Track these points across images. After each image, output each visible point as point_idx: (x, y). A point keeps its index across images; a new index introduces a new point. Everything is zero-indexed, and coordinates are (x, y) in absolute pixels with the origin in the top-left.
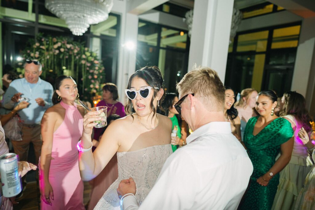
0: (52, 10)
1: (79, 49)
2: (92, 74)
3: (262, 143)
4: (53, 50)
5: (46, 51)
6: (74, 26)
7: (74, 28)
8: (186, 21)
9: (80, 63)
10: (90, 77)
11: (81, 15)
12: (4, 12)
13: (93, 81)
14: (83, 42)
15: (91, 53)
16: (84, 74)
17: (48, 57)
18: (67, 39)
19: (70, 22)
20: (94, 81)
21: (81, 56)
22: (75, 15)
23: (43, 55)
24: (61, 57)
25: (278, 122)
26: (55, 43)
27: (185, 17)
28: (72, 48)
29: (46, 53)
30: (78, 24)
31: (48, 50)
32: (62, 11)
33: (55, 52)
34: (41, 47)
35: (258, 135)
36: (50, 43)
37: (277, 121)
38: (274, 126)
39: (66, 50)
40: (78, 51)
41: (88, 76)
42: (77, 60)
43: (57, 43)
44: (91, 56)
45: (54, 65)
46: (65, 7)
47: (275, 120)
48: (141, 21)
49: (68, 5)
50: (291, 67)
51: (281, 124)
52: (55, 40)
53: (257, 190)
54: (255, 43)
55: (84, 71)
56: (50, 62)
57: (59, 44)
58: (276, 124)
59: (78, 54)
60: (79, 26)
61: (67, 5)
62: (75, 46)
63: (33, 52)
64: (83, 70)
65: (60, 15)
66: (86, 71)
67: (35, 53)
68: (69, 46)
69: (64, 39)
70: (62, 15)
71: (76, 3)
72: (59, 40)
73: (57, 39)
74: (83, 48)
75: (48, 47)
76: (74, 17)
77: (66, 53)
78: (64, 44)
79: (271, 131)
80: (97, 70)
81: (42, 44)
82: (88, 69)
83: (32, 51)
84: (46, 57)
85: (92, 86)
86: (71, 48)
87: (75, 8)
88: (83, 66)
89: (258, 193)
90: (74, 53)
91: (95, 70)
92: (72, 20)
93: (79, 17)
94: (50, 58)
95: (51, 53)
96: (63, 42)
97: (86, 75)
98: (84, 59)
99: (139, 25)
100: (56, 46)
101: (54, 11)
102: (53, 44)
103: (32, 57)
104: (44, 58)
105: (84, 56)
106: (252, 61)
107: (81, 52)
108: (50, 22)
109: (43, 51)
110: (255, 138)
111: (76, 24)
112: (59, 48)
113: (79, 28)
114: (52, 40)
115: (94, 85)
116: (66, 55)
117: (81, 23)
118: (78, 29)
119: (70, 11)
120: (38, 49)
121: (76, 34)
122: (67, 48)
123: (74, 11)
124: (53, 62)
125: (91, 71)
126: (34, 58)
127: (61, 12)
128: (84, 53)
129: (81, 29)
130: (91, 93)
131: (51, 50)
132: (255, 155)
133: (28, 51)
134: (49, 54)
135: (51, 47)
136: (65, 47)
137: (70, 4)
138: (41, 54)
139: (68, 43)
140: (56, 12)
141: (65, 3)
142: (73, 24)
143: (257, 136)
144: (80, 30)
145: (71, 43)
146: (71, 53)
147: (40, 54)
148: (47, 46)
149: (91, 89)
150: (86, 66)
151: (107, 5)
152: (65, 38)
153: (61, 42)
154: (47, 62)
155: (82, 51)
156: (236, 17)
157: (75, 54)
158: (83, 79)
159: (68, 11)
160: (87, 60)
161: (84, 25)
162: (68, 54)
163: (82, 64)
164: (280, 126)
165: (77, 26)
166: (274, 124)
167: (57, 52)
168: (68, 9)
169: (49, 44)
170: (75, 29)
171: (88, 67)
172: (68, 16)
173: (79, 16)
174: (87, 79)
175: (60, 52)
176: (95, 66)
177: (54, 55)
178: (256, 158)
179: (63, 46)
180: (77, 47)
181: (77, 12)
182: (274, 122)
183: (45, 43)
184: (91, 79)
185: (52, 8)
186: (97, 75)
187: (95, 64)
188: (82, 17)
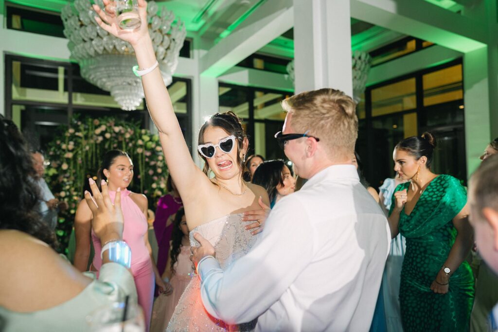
0: (91, 78)
1: (132, 132)
2: (154, 168)
3: (423, 224)
4: (95, 136)
5: (83, 139)
6: (123, 97)
7: (123, 100)
8: (288, 78)
9: (135, 153)
10: (151, 172)
11: (132, 81)
12: (25, 95)
13: (155, 178)
14: (139, 122)
15: (151, 137)
16: (142, 169)
17: (87, 148)
18: (114, 120)
19: (117, 92)
20: (158, 177)
21: (137, 141)
22: (124, 82)
23: (80, 146)
24: (106, 146)
25: (438, 184)
26: (97, 127)
27: (287, 73)
28: (123, 132)
29: (84, 142)
30: (129, 95)
31: (86, 137)
32: (105, 77)
33: (97, 139)
34: (77, 134)
35: (413, 213)
36: (90, 128)
37: (436, 182)
38: (432, 191)
39: (114, 135)
40: (132, 136)
41: (148, 171)
42: (130, 148)
43: (100, 126)
44: (151, 140)
45: (97, 159)
46: (108, 72)
47: (433, 182)
48: (221, 84)
49: (114, 68)
50: (460, 126)
51: (442, 185)
52: (97, 122)
53: (436, 307)
54: (400, 100)
55: (142, 164)
56: (90, 156)
57: (103, 128)
58: (436, 188)
59: (131, 139)
60: (131, 97)
61: (111, 68)
62: (126, 128)
63: (65, 143)
64: (140, 162)
65: (102, 84)
66: (144, 164)
67: (68, 144)
68: (117, 129)
69: (110, 120)
70: (105, 83)
71: (124, 64)
72: (103, 122)
73: (100, 121)
74: (138, 130)
75: (88, 133)
76: (122, 84)
77: (112, 139)
78: (110, 127)
79: (431, 200)
80: (161, 161)
81: (77, 129)
82: (147, 160)
83: (63, 141)
84: (85, 148)
85: (154, 186)
86: (120, 131)
87: (123, 72)
88: (140, 157)
89: (439, 309)
90: (125, 139)
91: (158, 160)
92: (120, 89)
93: (129, 84)
94: (90, 148)
95: (92, 141)
96: (108, 124)
97: (144, 171)
98: (141, 146)
99: (219, 91)
100: (98, 131)
101: (93, 79)
102: (94, 129)
103: (64, 150)
104: (81, 149)
105: (140, 142)
106: (400, 129)
107: (136, 136)
108: (91, 101)
109: (80, 140)
110: (410, 218)
111: (125, 95)
112: (103, 134)
113: (130, 99)
114: (92, 122)
115: (158, 184)
116: (114, 144)
117: (133, 92)
118: (128, 101)
119: (115, 76)
120: (73, 137)
121: (126, 109)
122: (114, 132)
123: (122, 75)
124: (94, 154)
125: (152, 163)
126: (66, 151)
127: (104, 80)
128: (141, 138)
129: (134, 101)
130: (155, 196)
131: (92, 137)
132: (420, 245)
133: (58, 142)
134: (88, 144)
135: (91, 133)
136: (112, 131)
137: (116, 66)
138: (77, 144)
139: (116, 125)
140: (97, 81)
141: (109, 66)
142: (121, 95)
143: (412, 215)
144: (132, 102)
145: (122, 125)
146: (120, 139)
147: (75, 145)
148: (85, 133)
149: (154, 190)
150: (144, 157)
151: (169, 64)
152: (112, 119)
153: (105, 125)
154: (87, 156)
155: (138, 135)
156: (362, 63)
157: (127, 140)
158: (140, 177)
159: (113, 76)
160: (145, 147)
161: (137, 95)
162: (116, 141)
163: (138, 154)
164: (441, 190)
165: (127, 97)
166: (433, 189)
167: (100, 139)
168: (113, 74)
169: (88, 129)
170: (125, 102)
171: (146, 157)
172: (114, 84)
173: (130, 82)
174: (147, 175)
175: (105, 139)
176: (158, 156)
177: (96, 144)
178: (422, 249)
179: (108, 130)
180: (129, 130)
181: (126, 76)
182: (432, 184)
183: (82, 127)
184: (153, 175)
185: (90, 76)
186: (162, 168)
187: (158, 152)
188: (135, 84)
